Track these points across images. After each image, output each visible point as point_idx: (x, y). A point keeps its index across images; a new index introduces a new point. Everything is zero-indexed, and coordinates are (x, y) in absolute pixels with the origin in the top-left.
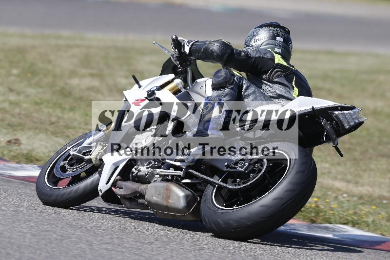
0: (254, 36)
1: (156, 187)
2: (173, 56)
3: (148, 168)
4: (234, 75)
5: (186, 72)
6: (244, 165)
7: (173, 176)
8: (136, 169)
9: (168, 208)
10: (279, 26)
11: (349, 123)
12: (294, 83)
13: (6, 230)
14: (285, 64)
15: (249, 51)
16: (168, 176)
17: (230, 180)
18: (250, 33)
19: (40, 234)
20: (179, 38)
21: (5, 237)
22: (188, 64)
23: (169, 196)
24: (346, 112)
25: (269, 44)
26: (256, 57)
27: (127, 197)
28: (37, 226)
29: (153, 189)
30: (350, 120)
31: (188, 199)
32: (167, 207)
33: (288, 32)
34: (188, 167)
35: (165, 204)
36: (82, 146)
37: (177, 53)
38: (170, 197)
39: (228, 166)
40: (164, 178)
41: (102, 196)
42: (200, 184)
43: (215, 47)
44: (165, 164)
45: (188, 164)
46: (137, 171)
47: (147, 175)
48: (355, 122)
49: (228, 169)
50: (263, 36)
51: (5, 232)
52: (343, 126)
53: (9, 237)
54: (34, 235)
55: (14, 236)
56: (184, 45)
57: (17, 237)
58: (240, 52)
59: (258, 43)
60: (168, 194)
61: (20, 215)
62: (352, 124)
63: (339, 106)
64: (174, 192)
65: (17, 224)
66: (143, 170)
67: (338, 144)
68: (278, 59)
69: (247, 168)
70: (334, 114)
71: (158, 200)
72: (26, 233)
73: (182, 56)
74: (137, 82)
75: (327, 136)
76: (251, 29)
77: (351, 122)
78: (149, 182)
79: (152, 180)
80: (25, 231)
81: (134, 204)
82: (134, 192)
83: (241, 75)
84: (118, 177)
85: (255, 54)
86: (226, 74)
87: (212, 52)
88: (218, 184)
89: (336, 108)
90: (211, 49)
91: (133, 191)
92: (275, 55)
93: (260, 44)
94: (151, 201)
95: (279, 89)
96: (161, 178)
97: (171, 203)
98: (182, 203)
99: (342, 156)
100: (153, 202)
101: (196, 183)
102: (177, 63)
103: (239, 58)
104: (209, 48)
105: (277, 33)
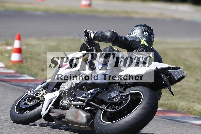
0: (132, 31)
2: (85, 41)
3: (68, 101)
4: (114, 50)
5: (93, 50)
6: (118, 98)
7: (80, 105)
8: (61, 102)
9: (77, 123)
10: (147, 26)
11: (177, 77)
14: (147, 45)
15: (127, 37)
16: (77, 105)
17: (110, 107)
24: (176, 70)
26: (130, 40)
27: (57, 118)
29: (70, 113)
30: (178, 75)
31: (88, 118)
34: (89, 100)
35: (75, 121)
36: (35, 90)
38: (78, 117)
39: (109, 99)
40: (76, 107)
41: (44, 118)
42: (95, 109)
43: (108, 34)
44: (77, 99)
45: (89, 99)
46: (62, 103)
47: (67, 105)
48: (180, 76)
49: (109, 101)
52: (174, 78)
56: (91, 34)
58: (122, 37)
60: (77, 116)
62: (179, 77)
63: (172, 67)
64: (80, 114)
66: (65, 102)
67: (171, 88)
68: (143, 42)
69: (119, 100)
70: (169, 71)
71: (72, 119)
75: (165, 84)
76: (131, 28)
77: (179, 76)
78: (68, 109)
79: (69, 108)
81: (61, 121)
83: (119, 50)
84: (52, 107)
85: (130, 38)
86: (110, 50)
87: (106, 37)
88: (104, 110)
89: (170, 68)
90: (106, 35)
91: (59, 114)
96: (74, 107)
97: (79, 120)
98: (84, 120)
99: (173, 95)
100: (69, 120)
101: (93, 109)
102: (87, 45)
103: (121, 40)
104: (105, 35)
105: (145, 30)
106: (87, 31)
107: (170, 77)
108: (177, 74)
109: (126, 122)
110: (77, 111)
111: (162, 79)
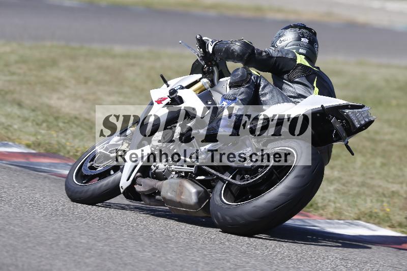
0: (280, 37)
1: (170, 184)
2: (198, 55)
3: (165, 165)
4: (251, 74)
5: (213, 72)
7: (186, 173)
8: (154, 166)
9: (181, 204)
10: (305, 27)
11: (360, 122)
12: (315, 83)
13: (178, 258)
14: (307, 64)
15: (271, 51)
16: (182, 172)
17: (238, 176)
18: (277, 34)
19: (213, 262)
20: (204, 38)
21: (177, 266)
22: (214, 63)
23: (182, 193)
24: (356, 110)
25: (293, 45)
26: (276, 57)
27: (146, 194)
28: (210, 255)
29: (168, 185)
30: (360, 119)
31: (200, 195)
32: (180, 202)
33: (315, 34)
35: (178, 200)
37: (202, 52)
40: (180, 175)
41: (124, 193)
42: (213, 180)
43: (237, 47)
46: (155, 168)
47: (164, 172)
48: (365, 121)
50: (289, 37)
51: (178, 261)
52: (354, 124)
53: (181, 266)
54: (207, 264)
55: (187, 265)
56: (208, 45)
57: (190, 266)
58: (262, 52)
59: (284, 44)
60: (181, 191)
61: (194, 243)
62: (363, 122)
63: (350, 105)
65: (190, 252)
66: (161, 166)
67: (348, 142)
68: (301, 60)
70: (345, 112)
71: (173, 196)
72: (199, 261)
73: (206, 56)
74: (165, 82)
75: (336, 134)
76: (278, 31)
77: (362, 120)
78: (166, 179)
79: (168, 177)
80: (198, 259)
81: (153, 200)
82: (152, 189)
83: (259, 74)
84: (139, 174)
85: (276, 54)
86: (243, 73)
87: (233, 52)
88: (228, 181)
89: (346, 107)
90: (232, 48)
92: (298, 55)
93: (285, 45)
94: (166, 197)
95: (299, 89)
96: (177, 175)
97: (184, 199)
98: (193, 199)
99: (353, 154)
100: (167, 198)
101: (209, 180)
102: (203, 63)
103: (260, 57)
104: (230, 48)
105: (303, 34)
106: (201, 37)
107: (347, 122)
108: (358, 117)
109: (269, 201)
110: (181, 182)
111: (332, 127)
